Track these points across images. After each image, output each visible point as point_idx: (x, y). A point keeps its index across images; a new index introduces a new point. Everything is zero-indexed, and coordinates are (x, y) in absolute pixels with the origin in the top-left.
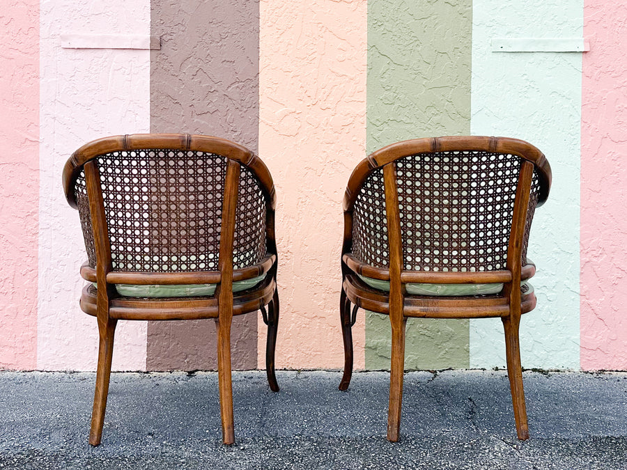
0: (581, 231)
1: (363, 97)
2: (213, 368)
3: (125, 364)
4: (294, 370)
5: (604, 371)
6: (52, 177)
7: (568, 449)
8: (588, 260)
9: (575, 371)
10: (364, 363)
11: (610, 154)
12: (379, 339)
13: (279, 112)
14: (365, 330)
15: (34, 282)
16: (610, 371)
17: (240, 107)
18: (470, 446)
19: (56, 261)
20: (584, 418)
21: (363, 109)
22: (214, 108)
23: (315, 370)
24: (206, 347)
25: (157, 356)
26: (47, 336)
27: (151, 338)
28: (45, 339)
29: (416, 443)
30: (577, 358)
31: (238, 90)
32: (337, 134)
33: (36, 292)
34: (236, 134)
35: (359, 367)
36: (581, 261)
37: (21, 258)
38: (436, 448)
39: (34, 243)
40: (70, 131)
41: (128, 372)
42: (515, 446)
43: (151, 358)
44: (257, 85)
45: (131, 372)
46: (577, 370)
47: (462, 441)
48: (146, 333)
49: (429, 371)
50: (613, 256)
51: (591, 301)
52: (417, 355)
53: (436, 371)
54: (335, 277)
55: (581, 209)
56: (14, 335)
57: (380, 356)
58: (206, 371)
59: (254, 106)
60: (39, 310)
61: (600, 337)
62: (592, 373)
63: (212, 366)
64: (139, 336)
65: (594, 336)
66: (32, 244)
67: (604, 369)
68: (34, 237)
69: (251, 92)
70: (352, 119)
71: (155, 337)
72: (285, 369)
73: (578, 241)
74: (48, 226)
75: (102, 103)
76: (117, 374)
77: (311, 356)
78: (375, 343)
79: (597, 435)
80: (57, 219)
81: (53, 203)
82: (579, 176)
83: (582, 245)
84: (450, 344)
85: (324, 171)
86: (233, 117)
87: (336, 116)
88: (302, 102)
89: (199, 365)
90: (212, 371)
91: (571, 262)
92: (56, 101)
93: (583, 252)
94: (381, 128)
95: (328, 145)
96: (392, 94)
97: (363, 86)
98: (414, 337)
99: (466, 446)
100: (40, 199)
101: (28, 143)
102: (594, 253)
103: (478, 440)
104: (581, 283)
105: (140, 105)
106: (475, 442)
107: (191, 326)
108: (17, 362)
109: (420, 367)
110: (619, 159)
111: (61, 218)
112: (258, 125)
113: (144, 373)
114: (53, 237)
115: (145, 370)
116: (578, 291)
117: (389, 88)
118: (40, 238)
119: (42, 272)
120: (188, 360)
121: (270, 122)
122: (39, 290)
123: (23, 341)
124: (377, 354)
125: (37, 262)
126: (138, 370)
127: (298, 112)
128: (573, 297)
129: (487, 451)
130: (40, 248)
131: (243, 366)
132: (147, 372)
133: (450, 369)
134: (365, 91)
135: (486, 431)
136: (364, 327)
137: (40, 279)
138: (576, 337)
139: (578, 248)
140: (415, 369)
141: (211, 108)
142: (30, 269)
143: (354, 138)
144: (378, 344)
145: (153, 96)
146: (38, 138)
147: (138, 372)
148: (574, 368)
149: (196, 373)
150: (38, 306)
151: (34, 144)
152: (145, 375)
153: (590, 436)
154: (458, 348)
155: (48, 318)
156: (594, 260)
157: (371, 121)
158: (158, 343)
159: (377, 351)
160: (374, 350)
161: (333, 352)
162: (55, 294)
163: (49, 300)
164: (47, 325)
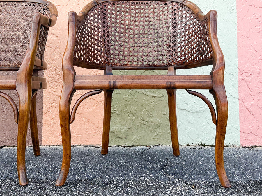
0: (238, 60)
2: (14, 145)
5: (255, 146)
7: (235, 188)
8: (243, 78)
9: (237, 146)
11: (255, 15)
12: (117, 126)
16: (259, 146)
18: (158, 186)
20: (245, 169)
23: (77, 146)
24: (11, 132)
29: (117, 184)
30: (238, 139)
36: (239, 79)
38: (131, 187)
42: (193, 187)
46: (238, 146)
47: (152, 183)
49: (147, 146)
50: (258, 75)
51: (245, 103)
52: (139, 137)
53: (151, 146)
55: (238, 48)
57: (117, 137)
58: (10, 147)
61: (252, 125)
62: (247, 148)
63: (14, 143)
65: (248, 125)
67: (255, 145)
72: (59, 145)
73: (236, 67)
77: (75, 137)
78: (114, 129)
79: (256, 179)
82: (236, 28)
83: (239, 69)
84: (159, 130)
89: (6, 143)
91: (233, 80)
93: (240, 73)
98: (137, 126)
99: (154, 186)
102: (247, 74)
103: (165, 182)
104: (239, 92)
106: (162, 184)
107: (2, 119)
109: (141, 144)
110: (260, 18)
116: (238, 97)
124: (115, 136)
128: (234, 101)
129: (170, 190)
133: (159, 145)
135: (173, 177)
138: (237, 126)
139: (237, 71)
140: (138, 145)
144: (115, 130)
148: (236, 144)
149: (3, 147)
153: (251, 180)
154: (164, 132)
156: (247, 78)
159: (115, 134)
160: (113, 134)
161: (89, 135)
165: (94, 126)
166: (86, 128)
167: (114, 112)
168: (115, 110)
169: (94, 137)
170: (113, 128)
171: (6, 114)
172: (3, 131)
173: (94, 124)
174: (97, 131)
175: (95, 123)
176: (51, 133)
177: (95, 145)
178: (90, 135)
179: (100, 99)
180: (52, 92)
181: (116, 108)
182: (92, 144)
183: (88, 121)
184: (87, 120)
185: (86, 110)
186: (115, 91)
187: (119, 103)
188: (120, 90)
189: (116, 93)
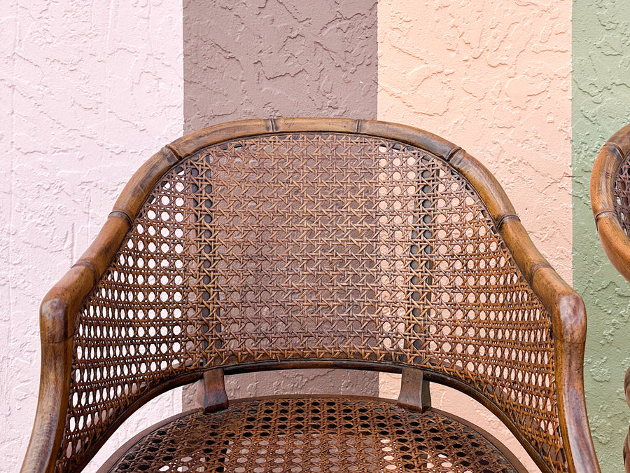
1: (566, 43)
6: (10, 193)
13: (413, 72)
17: (343, 64)
21: (566, 64)
22: (298, 67)
31: (340, 33)
32: (518, 111)
34: (337, 112)
40: (40, 109)
44: (374, 25)
59: (368, 62)
69: (363, 37)
70: (546, 83)
75: (97, 58)
80: (20, 269)
81: (11, 239)
86: (331, 82)
87: (517, 77)
88: (454, 54)
92: (15, 57)
94: (598, 98)
95: (502, 131)
96: (618, 36)
97: (565, 23)
105: (167, 63)
111: (26, 267)
112: (375, 97)
114: (13, 301)
117: (612, 26)
121: (396, 91)
127: (446, 71)
134: (570, 32)
141: (292, 66)
143: (550, 118)
145: (189, 45)
157: (580, 87)
162: (17, 403)
163: (8, 414)
164: (4, 458)
186: (593, 374)
187: (604, 409)
188: (607, 370)
189: (597, 378)
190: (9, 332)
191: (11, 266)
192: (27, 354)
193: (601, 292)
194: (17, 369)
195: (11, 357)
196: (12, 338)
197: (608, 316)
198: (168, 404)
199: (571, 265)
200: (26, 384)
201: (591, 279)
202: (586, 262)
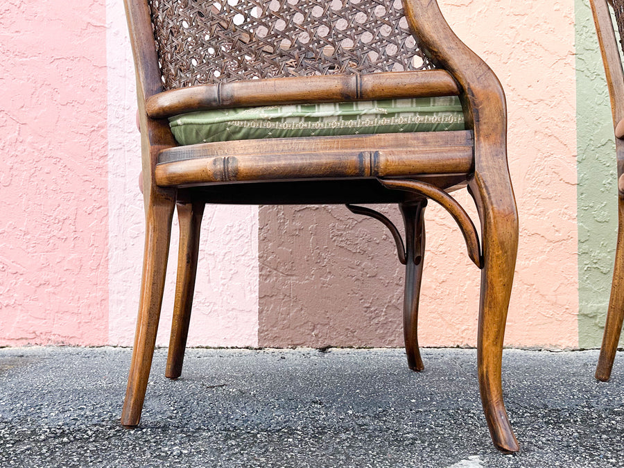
2: (352, 343)
3: (228, 337)
4: (472, 348)
6: (125, 77)
10: (577, 338)
12: (600, 302)
14: (579, 289)
15: (103, 223)
19: (132, 194)
24: (342, 314)
25: (273, 326)
26: (122, 298)
27: (262, 301)
28: (119, 302)
33: (106, 238)
35: (570, 345)
37: (84, 191)
39: (102, 170)
41: (232, 348)
43: (265, 328)
45: (237, 348)
48: (257, 294)
54: (531, 211)
56: (77, 297)
58: (342, 348)
60: (110, 262)
63: (351, 340)
64: (248, 298)
66: (99, 171)
68: (102, 161)
71: (270, 299)
72: (458, 347)
74: (120, 146)
76: (218, 350)
78: (594, 309)
80: (133, 136)
81: (126, 113)
85: (513, 56)
89: (332, 339)
90: (351, 347)
95: (517, 18)
100: (109, 108)
101: (91, 29)
107: (320, 285)
108: (82, 334)
113: (256, 349)
114: (128, 160)
115: (256, 346)
118: (110, 163)
119: (113, 211)
120: (316, 332)
122: (110, 235)
123: (89, 306)
124: (596, 325)
125: (106, 196)
126: (247, 345)
130: (110, 176)
131: (395, 342)
132: (260, 349)
136: (577, 286)
137: (111, 219)
142: (97, 205)
144: (598, 309)
146: (104, 21)
147: (247, 348)
149: (330, 350)
150: (109, 257)
151: (99, 30)
152: (258, 351)
155: (123, 273)
158: (275, 307)
159: (598, 320)
160: (592, 320)
161: (531, 323)
162: (132, 240)
163: (124, 248)
164: (121, 283)
165: (543, 302)
166: (524, 307)
167: (595, 266)
168: (595, 261)
169: (543, 327)
170: (592, 306)
171: (330, 272)
172: (323, 311)
173: (543, 296)
174: (551, 312)
175: (544, 293)
176: (437, 316)
177: (548, 347)
178: (535, 324)
179: (557, 234)
180: (437, 219)
181: (599, 258)
182: (540, 344)
183: (528, 288)
184: (526, 286)
185: (523, 263)
186: (595, 216)
187: (605, 245)
188: (606, 213)
189: (598, 219)
190: (125, 185)
191: (126, 134)
192: (139, 202)
193: (601, 148)
194: (131, 214)
195: (127, 204)
196: (127, 190)
197: (606, 168)
198: (247, 240)
199: (575, 127)
200: (139, 225)
201: (592, 138)
202: (588, 124)
